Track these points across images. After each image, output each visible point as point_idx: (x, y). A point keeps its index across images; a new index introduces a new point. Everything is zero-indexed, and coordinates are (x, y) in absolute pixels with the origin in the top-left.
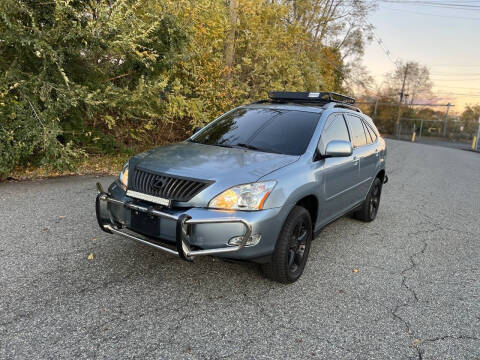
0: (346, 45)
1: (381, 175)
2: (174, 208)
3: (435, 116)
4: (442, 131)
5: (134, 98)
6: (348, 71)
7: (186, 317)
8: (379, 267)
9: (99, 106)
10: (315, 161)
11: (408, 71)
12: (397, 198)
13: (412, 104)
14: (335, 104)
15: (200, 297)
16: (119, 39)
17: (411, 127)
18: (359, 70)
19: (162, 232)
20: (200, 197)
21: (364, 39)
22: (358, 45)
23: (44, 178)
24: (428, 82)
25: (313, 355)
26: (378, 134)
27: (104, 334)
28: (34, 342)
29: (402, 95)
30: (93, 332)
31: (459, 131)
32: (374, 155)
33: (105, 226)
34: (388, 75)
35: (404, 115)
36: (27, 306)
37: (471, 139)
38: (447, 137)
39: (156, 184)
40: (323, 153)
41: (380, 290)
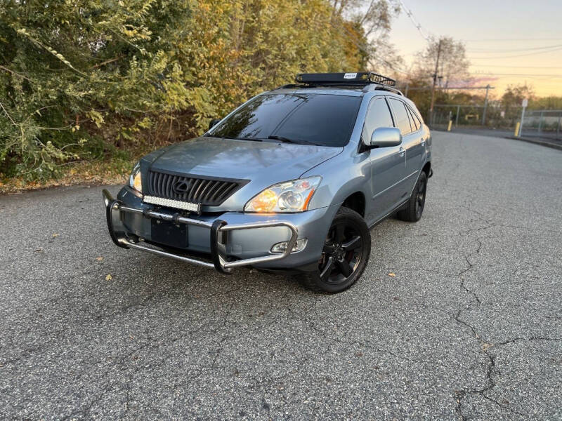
0: (369, 19)
1: (427, 168)
2: (204, 214)
3: (472, 101)
4: (481, 117)
5: (127, 85)
6: (374, 50)
7: (226, 338)
8: (433, 271)
9: (85, 97)
10: (360, 152)
11: (441, 49)
12: (441, 195)
13: (446, 87)
14: (376, 86)
15: (238, 315)
16: (105, 19)
17: (446, 114)
18: (386, 49)
19: (191, 242)
20: (233, 201)
21: (391, 11)
22: (384, 18)
23: (23, 191)
24: (464, 60)
25: (377, 368)
26: (422, 121)
27: (136, 363)
28: (54, 379)
29: (435, 76)
30: (121, 362)
31: (499, 118)
32: (420, 145)
33: (120, 240)
34: (419, 54)
35: (438, 101)
36: (35, 338)
37: (513, 125)
38: (486, 124)
39: (180, 187)
40: (367, 143)
41: (438, 295)
